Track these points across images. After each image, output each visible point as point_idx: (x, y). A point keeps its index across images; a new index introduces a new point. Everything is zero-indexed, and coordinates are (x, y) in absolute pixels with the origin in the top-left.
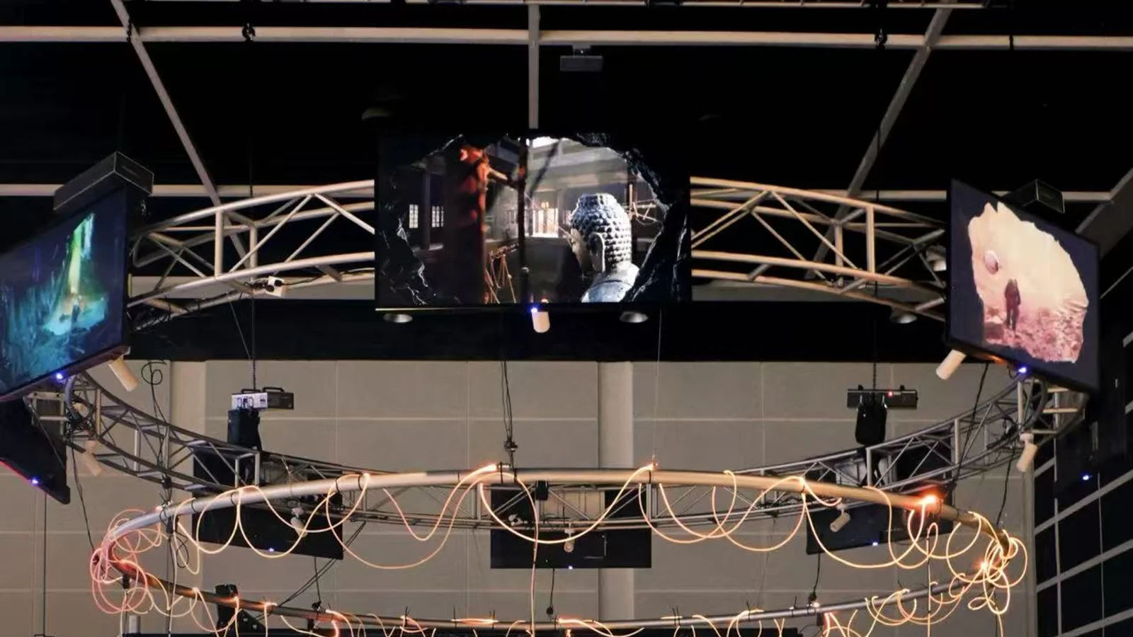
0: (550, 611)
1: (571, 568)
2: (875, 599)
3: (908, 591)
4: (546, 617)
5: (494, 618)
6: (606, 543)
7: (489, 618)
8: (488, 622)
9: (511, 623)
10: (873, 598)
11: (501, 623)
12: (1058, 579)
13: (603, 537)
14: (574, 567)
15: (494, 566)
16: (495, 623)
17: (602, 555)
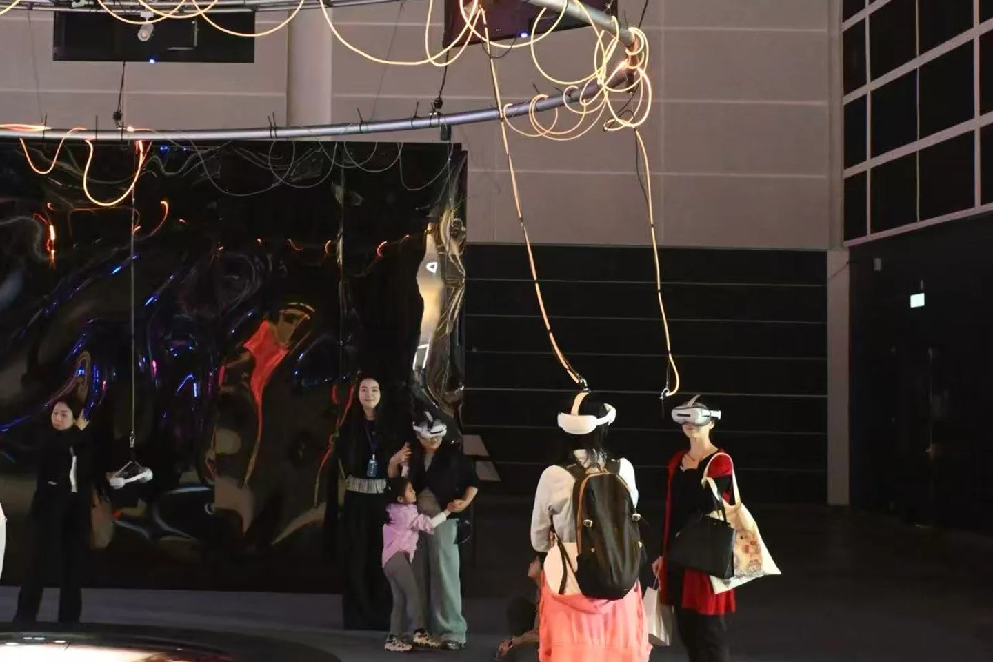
0: (118, 116)
1: (152, 61)
2: (509, 107)
3: (546, 96)
4: (112, 124)
5: (45, 125)
6: (196, 30)
7: (39, 123)
8: (36, 130)
9: (66, 130)
10: (506, 106)
11: (53, 130)
12: (870, 86)
13: (193, 22)
14: (157, 61)
15: (57, 57)
16: (44, 132)
17: (191, 45)
